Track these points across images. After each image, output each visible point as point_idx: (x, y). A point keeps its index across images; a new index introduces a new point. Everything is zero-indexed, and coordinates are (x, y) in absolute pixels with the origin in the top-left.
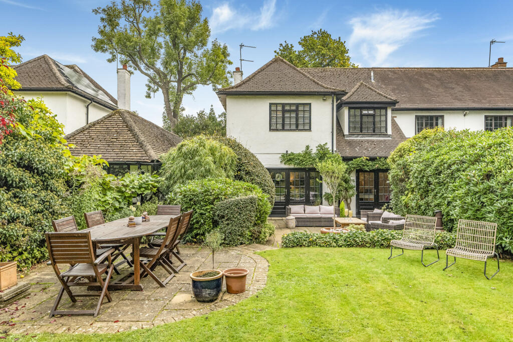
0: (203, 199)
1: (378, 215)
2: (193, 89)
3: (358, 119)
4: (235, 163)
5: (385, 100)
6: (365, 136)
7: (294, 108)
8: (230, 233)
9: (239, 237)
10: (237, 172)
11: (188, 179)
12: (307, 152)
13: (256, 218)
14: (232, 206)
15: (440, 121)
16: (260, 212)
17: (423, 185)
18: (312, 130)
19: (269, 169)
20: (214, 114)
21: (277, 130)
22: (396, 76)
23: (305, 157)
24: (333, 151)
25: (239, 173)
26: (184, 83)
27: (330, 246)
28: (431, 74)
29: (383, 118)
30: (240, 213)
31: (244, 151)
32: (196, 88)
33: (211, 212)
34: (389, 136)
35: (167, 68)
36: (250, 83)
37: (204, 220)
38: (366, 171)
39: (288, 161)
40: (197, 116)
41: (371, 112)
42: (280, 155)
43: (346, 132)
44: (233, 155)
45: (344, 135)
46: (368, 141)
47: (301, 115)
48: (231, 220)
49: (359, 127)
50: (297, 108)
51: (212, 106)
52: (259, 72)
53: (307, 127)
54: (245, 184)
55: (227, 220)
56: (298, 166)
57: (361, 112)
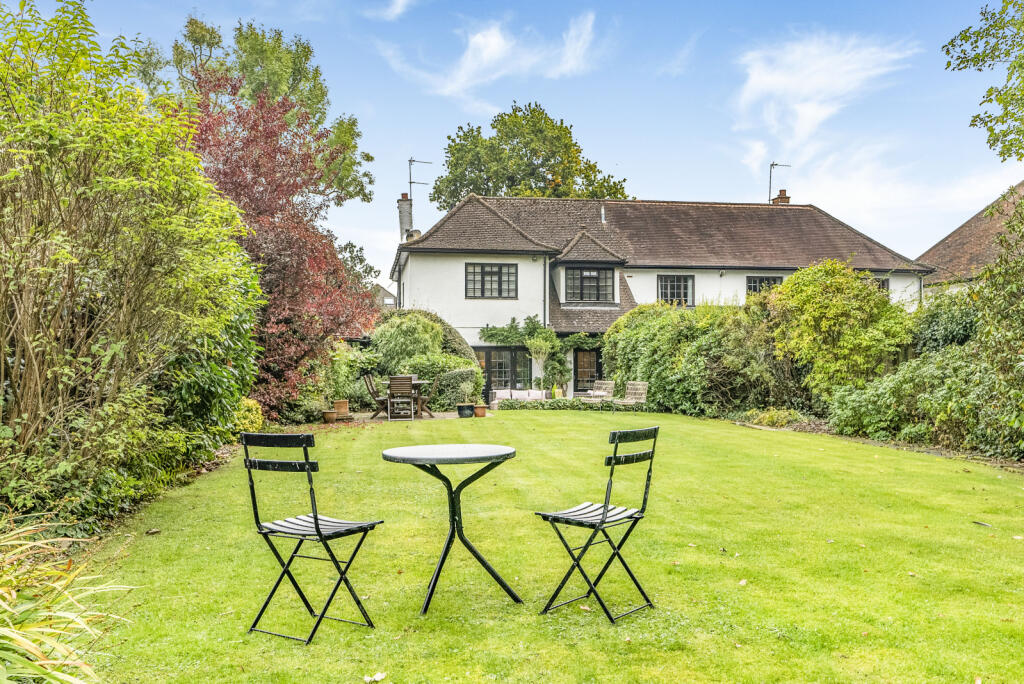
3: (578, 283)
5: (611, 258)
6: (586, 304)
7: (495, 269)
12: (513, 326)
15: (689, 283)
18: (519, 298)
19: (474, 348)
21: (475, 298)
22: (637, 213)
23: (510, 332)
24: (545, 325)
29: (609, 283)
31: (448, 327)
34: (615, 305)
38: (586, 350)
39: (489, 337)
41: (594, 274)
42: (479, 330)
43: (562, 300)
45: (559, 304)
46: (589, 312)
47: (505, 278)
49: (579, 293)
50: (500, 269)
52: (449, 218)
53: (512, 294)
56: (503, 344)
57: (581, 274)
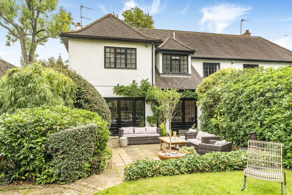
0: (33, 131)
1: (194, 134)
2: (45, 41)
3: (169, 62)
4: (75, 91)
5: (186, 49)
6: (173, 74)
7: (123, 51)
8: (66, 168)
9: (77, 172)
10: (77, 101)
11: (19, 107)
12: (134, 86)
13: (96, 147)
14: (68, 137)
15: (217, 67)
16: (100, 140)
17: (234, 110)
18: (137, 68)
19: (105, 98)
20: (61, 60)
21: (110, 68)
22: (189, 36)
23: (132, 89)
24: (153, 85)
25: (78, 101)
26: (38, 37)
27: (173, 174)
28: (209, 37)
29: (186, 62)
30: (77, 145)
31: (83, 82)
32: (47, 41)
33: (43, 146)
34: (189, 75)
35: (23, 24)
36: (89, 30)
37: (34, 155)
39: (119, 92)
40: (48, 61)
41: (178, 58)
42: (113, 88)
43: (161, 71)
44: (72, 84)
45: (159, 74)
46: (176, 78)
47: (129, 57)
48: (67, 154)
49: (169, 68)
50: (126, 51)
51: (60, 54)
52: (96, 23)
53: (133, 66)
54: (84, 112)
55: (62, 153)
56: (127, 96)
57: (171, 57)
